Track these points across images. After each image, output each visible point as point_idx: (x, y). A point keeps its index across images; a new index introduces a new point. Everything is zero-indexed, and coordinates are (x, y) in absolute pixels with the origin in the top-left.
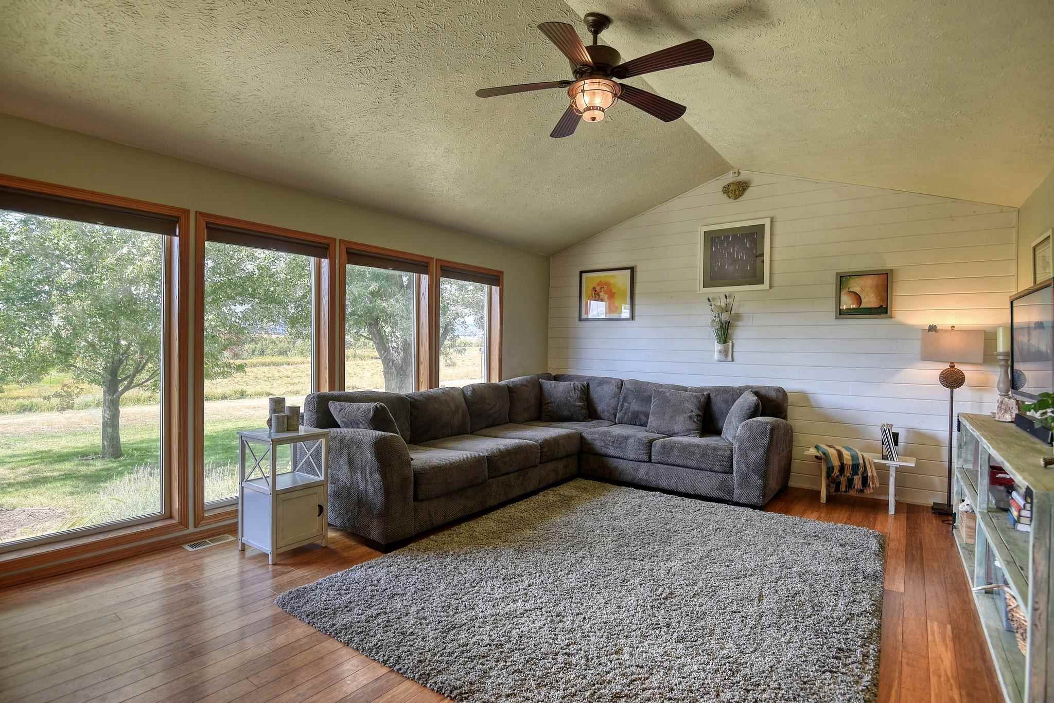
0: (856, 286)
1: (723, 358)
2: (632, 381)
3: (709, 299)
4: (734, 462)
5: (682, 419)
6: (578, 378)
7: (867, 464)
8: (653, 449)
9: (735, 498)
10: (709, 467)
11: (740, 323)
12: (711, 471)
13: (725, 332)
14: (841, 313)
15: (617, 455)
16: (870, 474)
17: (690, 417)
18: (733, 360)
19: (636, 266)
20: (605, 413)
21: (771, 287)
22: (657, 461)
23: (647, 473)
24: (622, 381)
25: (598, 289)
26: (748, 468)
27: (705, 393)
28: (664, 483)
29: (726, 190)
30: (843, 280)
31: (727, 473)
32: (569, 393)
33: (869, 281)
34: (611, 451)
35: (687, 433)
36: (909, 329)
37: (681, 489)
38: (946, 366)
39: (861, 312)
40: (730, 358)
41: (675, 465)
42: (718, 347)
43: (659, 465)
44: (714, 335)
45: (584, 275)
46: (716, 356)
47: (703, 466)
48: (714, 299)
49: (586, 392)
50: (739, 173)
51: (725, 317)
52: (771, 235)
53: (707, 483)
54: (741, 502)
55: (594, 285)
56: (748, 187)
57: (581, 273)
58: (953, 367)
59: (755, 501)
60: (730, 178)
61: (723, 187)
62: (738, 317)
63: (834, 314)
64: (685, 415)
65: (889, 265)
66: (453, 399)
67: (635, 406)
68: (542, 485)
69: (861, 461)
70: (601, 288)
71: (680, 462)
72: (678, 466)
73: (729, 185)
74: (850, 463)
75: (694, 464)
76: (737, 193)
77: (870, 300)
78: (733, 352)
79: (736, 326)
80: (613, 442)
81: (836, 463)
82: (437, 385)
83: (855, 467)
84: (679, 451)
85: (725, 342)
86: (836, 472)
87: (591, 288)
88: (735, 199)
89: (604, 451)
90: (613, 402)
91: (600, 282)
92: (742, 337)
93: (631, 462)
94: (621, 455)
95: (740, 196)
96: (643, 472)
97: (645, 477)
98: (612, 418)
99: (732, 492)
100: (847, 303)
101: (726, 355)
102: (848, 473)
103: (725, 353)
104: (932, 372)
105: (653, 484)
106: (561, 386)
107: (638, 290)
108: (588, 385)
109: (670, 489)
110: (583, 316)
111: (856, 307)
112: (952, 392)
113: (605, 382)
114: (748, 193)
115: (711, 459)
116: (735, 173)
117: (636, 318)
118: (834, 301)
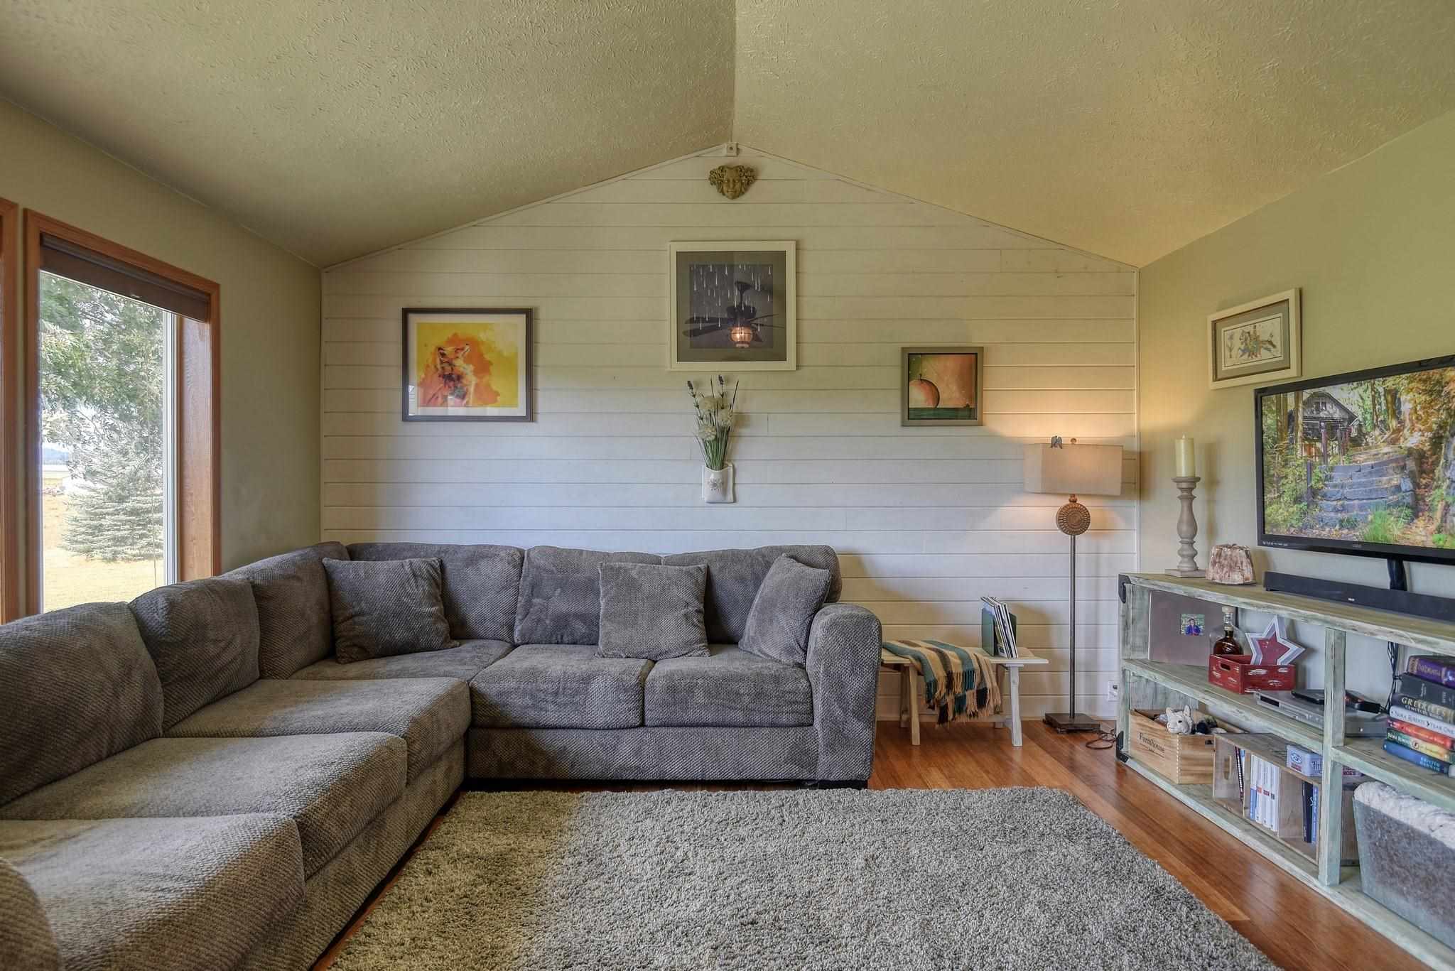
0: (931, 369)
1: (719, 497)
2: (544, 550)
3: (690, 384)
4: (818, 703)
5: (673, 622)
6: (414, 550)
7: (984, 668)
8: (648, 697)
9: (821, 774)
10: (768, 718)
11: (744, 431)
12: (773, 725)
13: (721, 448)
14: (913, 416)
15: (566, 722)
16: (989, 686)
17: (687, 617)
18: (735, 501)
19: (537, 309)
20: (488, 624)
21: (798, 367)
22: (658, 723)
23: (638, 752)
24: (521, 552)
25: (449, 350)
26: (845, 711)
27: (701, 566)
28: (675, 769)
29: (718, 179)
30: (912, 360)
31: (802, 725)
32: (402, 585)
33: (951, 363)
34: (552, 715)
35: (685, 651)
36: (1021, 447)
37: (714, 774)
38: (1065, 501)
39: (938, 415)
40: (730, 497)
41: (698, 725)
42: (713, 475)
43: (663, 730)
44: (700, 454)
45: (414, 319)
46: (706, 493)
47: (757, 718)
48: (699, 384)
49: (439, 581)
50: (740, 149)
51: (722, 418)
52: (798, 272)
53: (765, 752)
54: (832, 778)
55: (439, 340)
56: (755, 179)
57: (406, 312)
58: (1075, 501)
59: (859, 772)
60: (720, 156)
61: (712, 172)
62: (741, 419)
63: (898, 418)
64: (673, 614)
65: (976, 341)
67: (561, 604)
69: (976, 665)
70: (457, 350)
71: (710, 717)
72: (705, 725)
73: (722, 169)
74: (960, 670)
75: (739, 716)
76: (738, 186)
77: (951, 396)
78: (734, 484)
79: (740, 435)
80: (556, 694)
81: (939, 673)
83: (968, 676)
84: (708, 693)
85: (722, 466)
86: (942, 688)
87: (432, 349)
88: (734, 198)
89: (531, 716)
90: (505, 599)
91: (455, 335)
92: (749, 459)
93: (598, 734)
94: (576, 719)
95: (742, 193)
96: (626, 751)
97: (633, 762)
98: (504, 632)
99: (814, 763)
100: (919, 398)
101: (725, 492)
102: (958, 689)
103: (723, 485)
104: (1043, 512)
105: (652, 775)
106: (383, 570)
107: (542, 358)
108: (442, 566)
109: (689, 777)
110: (414, 410)
111: (931, 406)
112: (1074, 541)
113: (484, 557)
114: (755, 187)
115: (773, 702)
116: (731, 148)
117: (540, 417)
118: (898, 393)
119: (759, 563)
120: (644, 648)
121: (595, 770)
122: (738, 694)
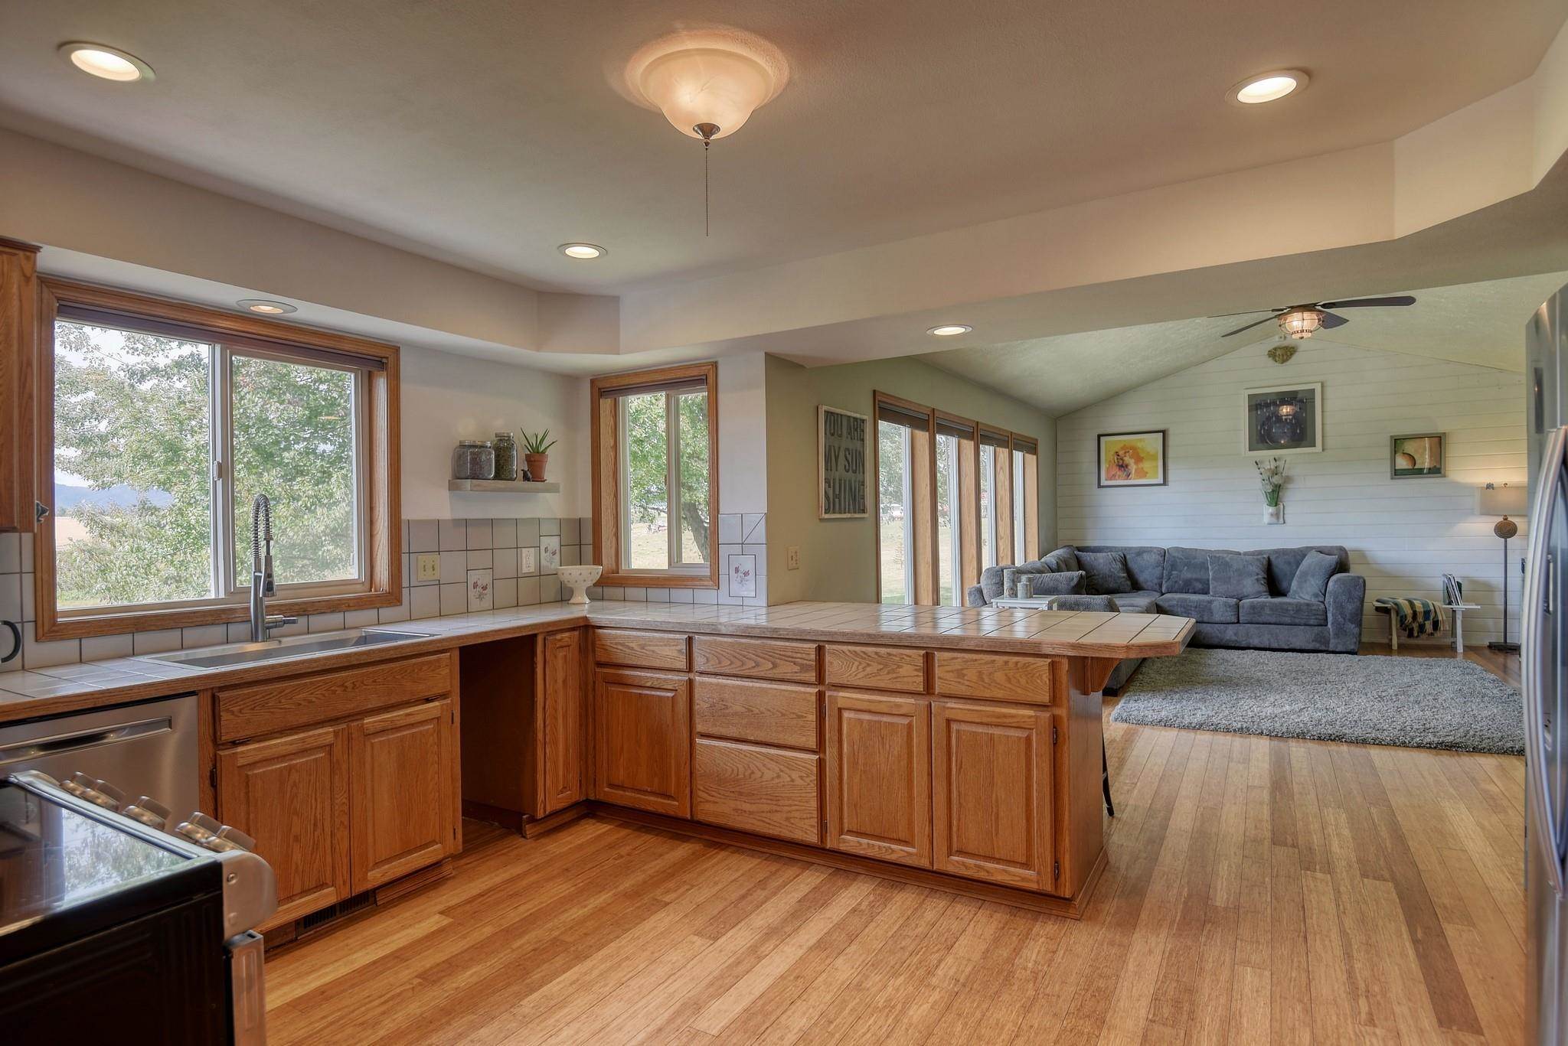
0: (1410, 447)
1: (1274, 520)
2: (1177, 549)
3: (1256, 462)
4: (1330, 616)
5: (1250, 582)
6: (1112, 549)
7: (1437, 610)
8: (1240, 611)
9: (1331, 647)
10: (1303, 622)
11: (1290, 486)
12: (1305, 625)
13: (1275, 495)
14: (1397, 473)
16: (1440, 618)
17: (1257, 580)
18: (1284, 523)
19: (1168, 430)
20: (1149, 583)
21: (1323, 450)
22: (1246, 622)
23: (1236, 634)
24: (1164, 550)
26: (1344, 619)
27: (1265, 556)
28: (1256, 642)
29: (1273, 354)
30: (1397, 443)
31: (1321, 625)
32: (1109, 564)
33: (1424, 443)
35: (1258, 594)
36: (1470, 488)
37: (1275, 645)
38: (1501, 519)
39: (1416, 472)
40: (1281, 520)
41: (1266, 624)
42: (1271, 510)
43: (1249, 625)
44: (1263, 499)
45: (1102, 438)
46: (1266, 519)
47: (1297, 621)
48: (1262, 462)
49: (1124, 563)
50: (1285, 337)
51: (1276, 480)
52: (1323, 399)
53: (1301, 637)
54: (1337, 650)
56: (1295, 351)
57: (1099, 436)
58: (1506, 519)
59: (1352, 647)
60: (1275, 343)
61: (1269, 351)
62: (1288, 479)
63: (1389, 475)
64: (1252, 578)
65: (1441, 430)
67: (1187, 574)
69: (1432, 609)
71: (1273, 620)
72: (1270, 624)
73: (1275, 349)
74: (1422, 610)
75: (1287, 620)
76: (1285, 357)
77: (1425, 462)
78: (1284, 514)
79: (1287, 488)
80: (1196, 607)
81: (1408, 611)
83: (1427, 613)
84: (1271, 609)
85: (1276, 505)
86: (1410, 619)
87: (1112, 453)
88: (1282, 363)
90: (1157, 572)
92: (1293, 500)
93: (1216, 625)
94: (1205, 619)
95: (1287, 360)
96: (1230, 634)
97: (1234, 638)
98: (1157, 587)
99: (1328, 642)
100: (1402, 463)
101: (1278, 518)
102: (1420, 619)
103: (1277, 515)
104: (1484, 527)
105: (1244, 644)
106: (1101, 558)
107: (1171, 453)
108: (1125, 556)
109: (1262, 646)
110: (1104, 482)
111: (1411, 467)
112: (1506, 541)
113: (1145, 552)
114: (1294, 358)
115: (1306, 614)
116: (1281, 337)
117: (1170, 483)
118: (1389, 462)
119: (1300, 555)
120: (1235, 593)
121: (1215, 641)
122: (1287, 610)
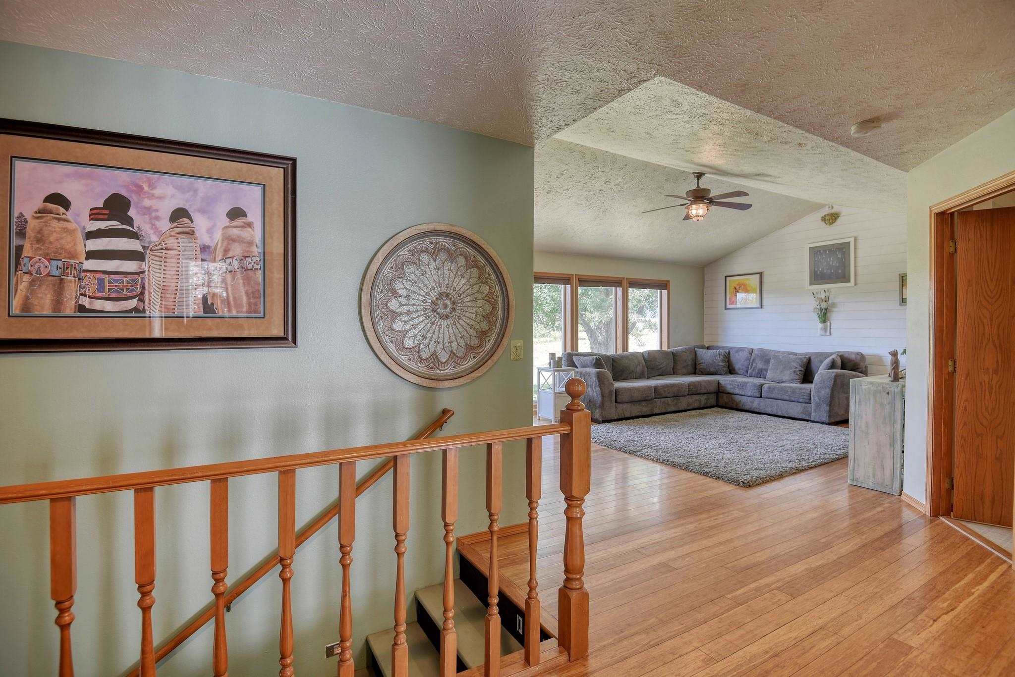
1: (823, 333)
2: (758, 349)
3: (813, 293)
4: (812, 396)
6: (723, 347)
8: (763, 390)
9: (812, 418)
10: (796, 400)
11: (834, 309)
12: (797, 402)
13: (824, 315)
14: (902, 301)
15: (740, 393)
17: (795, 372)
18: (830, 335)
19: (763, 272)
20: (740, 370)
21: (855, 284)
22: (765, 397)
23: (759, 404)
24: (753, 349)
25: (737, 287)
26: (820, 400)
27: (807, 357)
28: (769, 411)
29: (824, 219)
30: (903, 278)
31: (807, 403)
32: (715, 357)
34: (737, 391)
35: (792, 381)
37: (780, 414)
40: (828, 333)
41: (776, 399)
42: (821, 325)
43: (767, 399)
44: (816, 318)
45: (728, 279)
46: (819, 332)
47: (793, 399)
48: (817, 293)
49: (727, 357)
50: (832, 207)
51: (824, 305)
52: (855, 249)
53: (796, 409)
54: (816, 420)
55: (733, 285)
56: (838, 217)
57: (726, 277)
59: (824, 419)
60: (826, 211)
61: (822, 217)
62: (834, 305)
63: (899, 302)
64: (791, 370)
66: (637, 357)
67: (760, 365)
68: (689, 408)
70: (739, 287)
71: (779, 397)
72: (778, 399)
73: (825, 216)
75: (787, 398)
76: (831, 221)
78: (830, 329)
79: (833, 311)
80: (739, 386)
82: (627, 351)
85: (824, 322)
88: (830, 225)
89: (731, 391)
90: (746, 363)
91: (739, 283)
92: (837, 319)
93: (750, 398)
94: (743, 393)
95: (833, 223)
96: (756, 404)
97: (758, 407)
99: (810, 415)
101: (826, 331)
103: (825, 329)
105: (762, 411)
106: (710, 352)
107: (765, 287)
108: (729, 353)
109: (773, 413)
110: (728, 306)
113: (741, 350)
114: (839, 221)
115: (798, 394)
116: (829, 207)
117: (764, 307)
118: (898, 293)
119: (823, 356)
120: (777, 379)
121: (747, 407)
122: (787, 391)
